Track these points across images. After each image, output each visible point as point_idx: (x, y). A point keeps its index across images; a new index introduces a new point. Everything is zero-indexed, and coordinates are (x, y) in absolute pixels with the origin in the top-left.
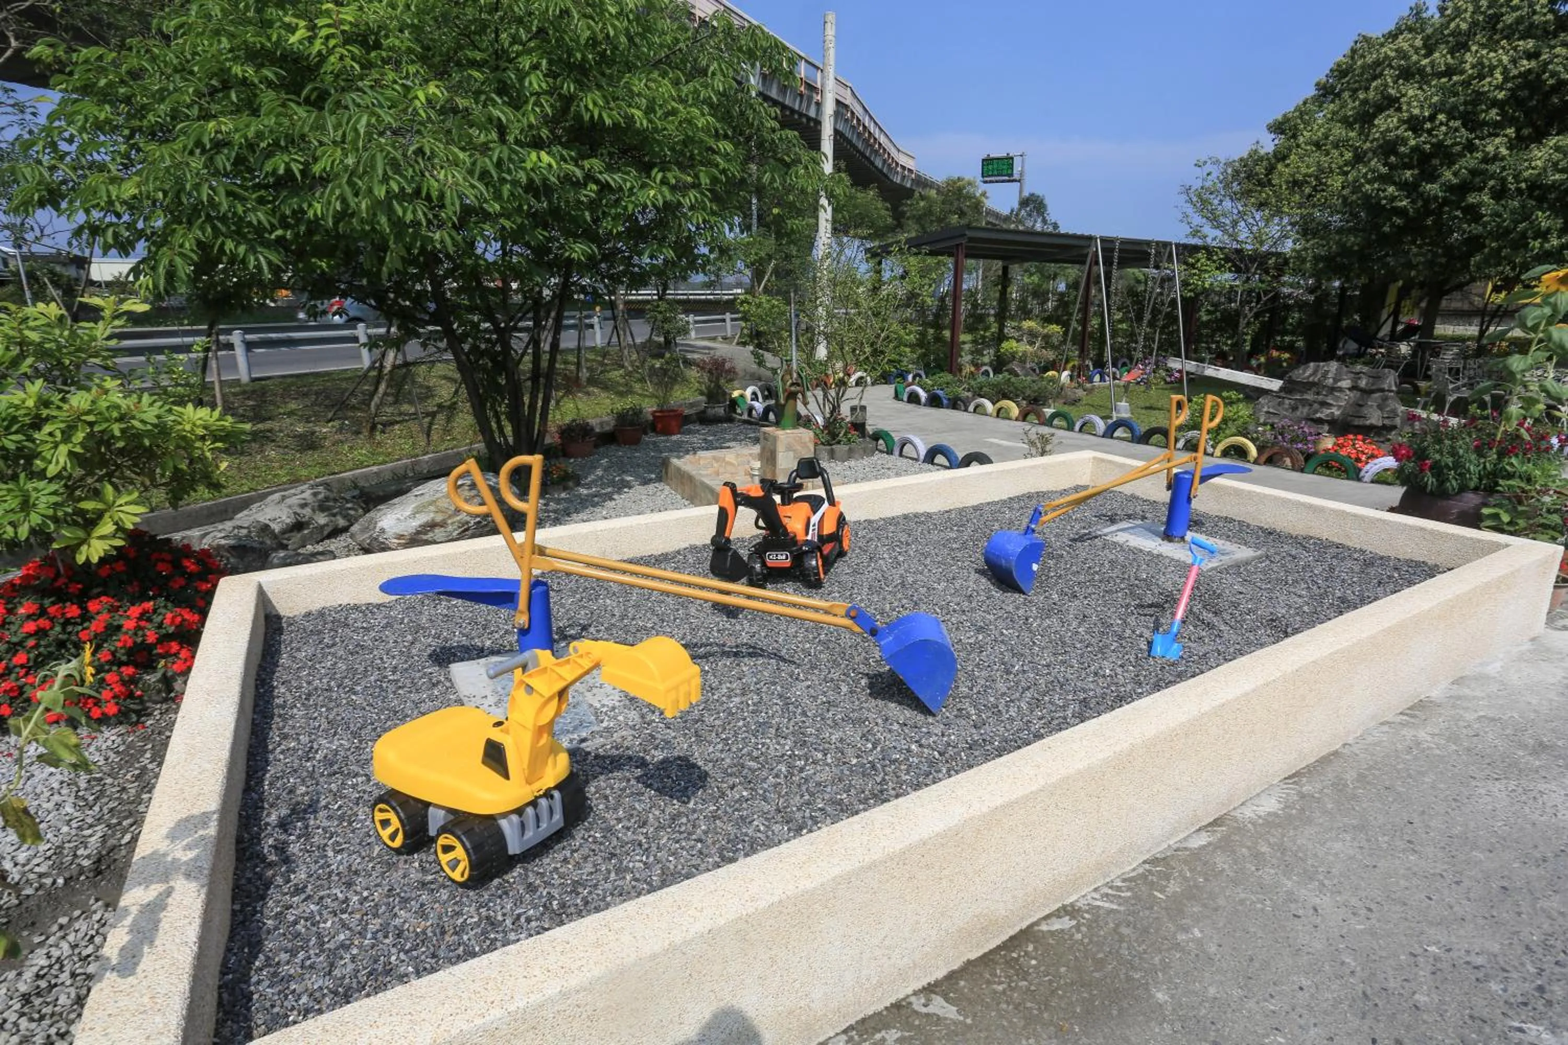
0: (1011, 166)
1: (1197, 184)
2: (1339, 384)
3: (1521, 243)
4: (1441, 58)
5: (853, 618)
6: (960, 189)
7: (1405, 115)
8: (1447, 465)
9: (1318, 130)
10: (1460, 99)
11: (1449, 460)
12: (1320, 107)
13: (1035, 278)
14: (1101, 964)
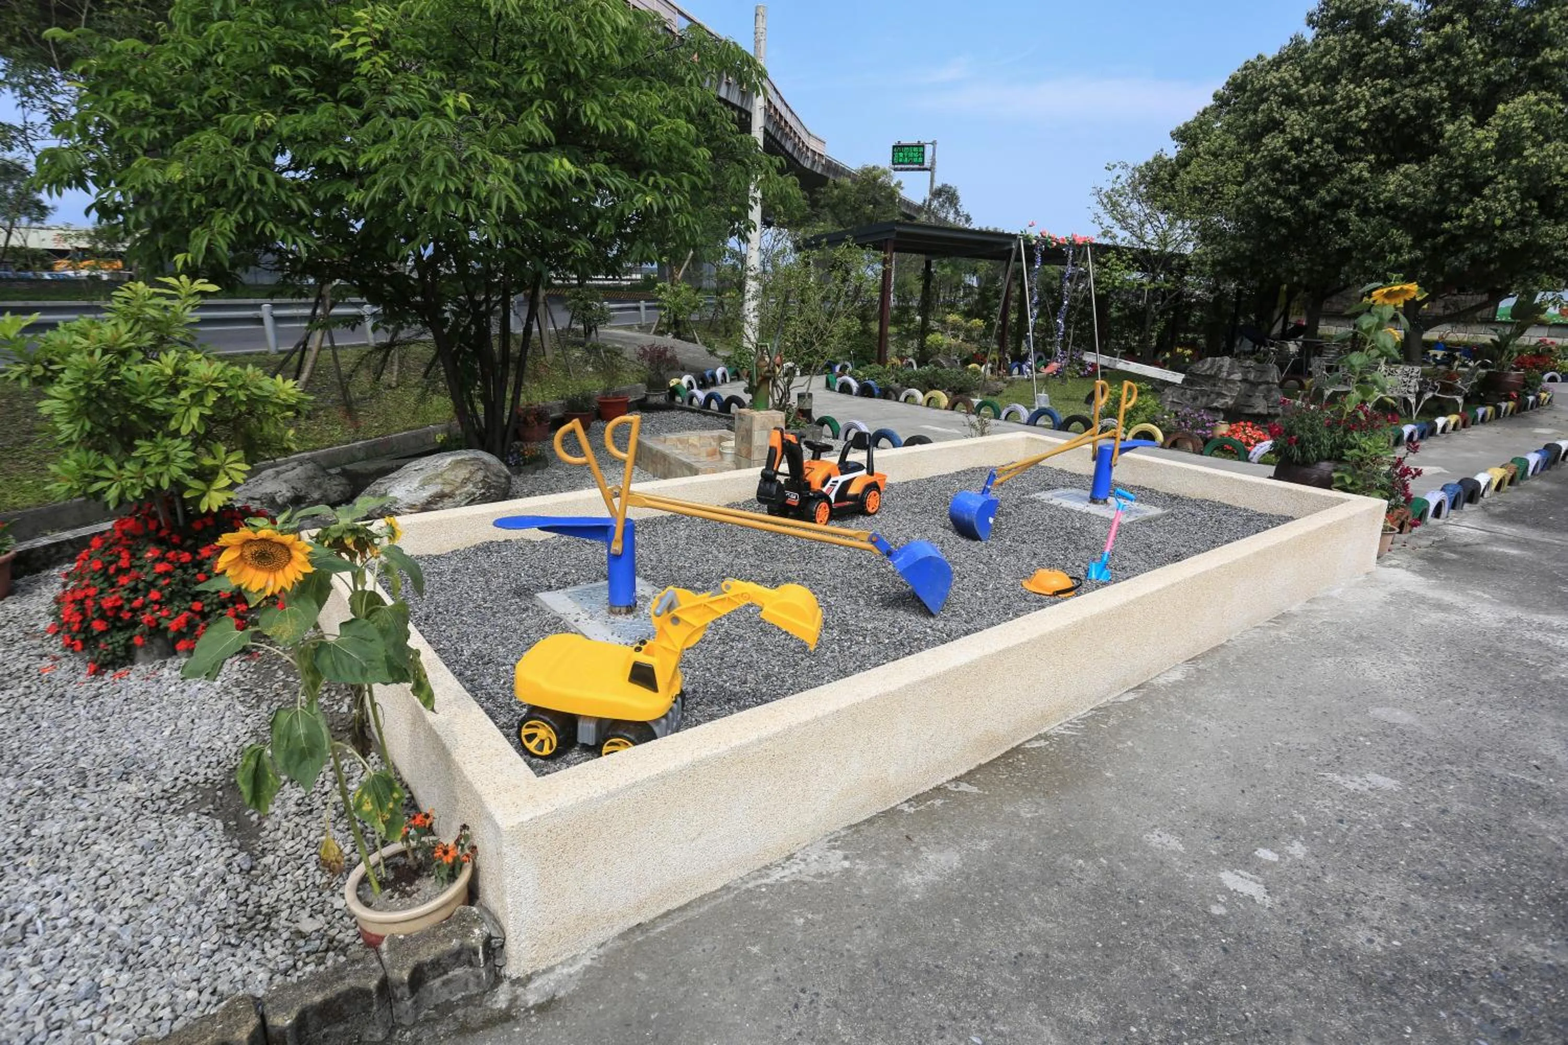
0: (922, 155)
1: (1107, 187)
2: (1232, 377)
3: (1380, 256)
4: (1315, 88)
5: (873, 542)
6: (875, 179)
7: (1289, 137)
8: (1308, 440)
9: (1215, 141)
10: (1332, 126)
11: (1309, 435)
12: (1217, 118)
13: (948, 270)
14: (1068, 762)
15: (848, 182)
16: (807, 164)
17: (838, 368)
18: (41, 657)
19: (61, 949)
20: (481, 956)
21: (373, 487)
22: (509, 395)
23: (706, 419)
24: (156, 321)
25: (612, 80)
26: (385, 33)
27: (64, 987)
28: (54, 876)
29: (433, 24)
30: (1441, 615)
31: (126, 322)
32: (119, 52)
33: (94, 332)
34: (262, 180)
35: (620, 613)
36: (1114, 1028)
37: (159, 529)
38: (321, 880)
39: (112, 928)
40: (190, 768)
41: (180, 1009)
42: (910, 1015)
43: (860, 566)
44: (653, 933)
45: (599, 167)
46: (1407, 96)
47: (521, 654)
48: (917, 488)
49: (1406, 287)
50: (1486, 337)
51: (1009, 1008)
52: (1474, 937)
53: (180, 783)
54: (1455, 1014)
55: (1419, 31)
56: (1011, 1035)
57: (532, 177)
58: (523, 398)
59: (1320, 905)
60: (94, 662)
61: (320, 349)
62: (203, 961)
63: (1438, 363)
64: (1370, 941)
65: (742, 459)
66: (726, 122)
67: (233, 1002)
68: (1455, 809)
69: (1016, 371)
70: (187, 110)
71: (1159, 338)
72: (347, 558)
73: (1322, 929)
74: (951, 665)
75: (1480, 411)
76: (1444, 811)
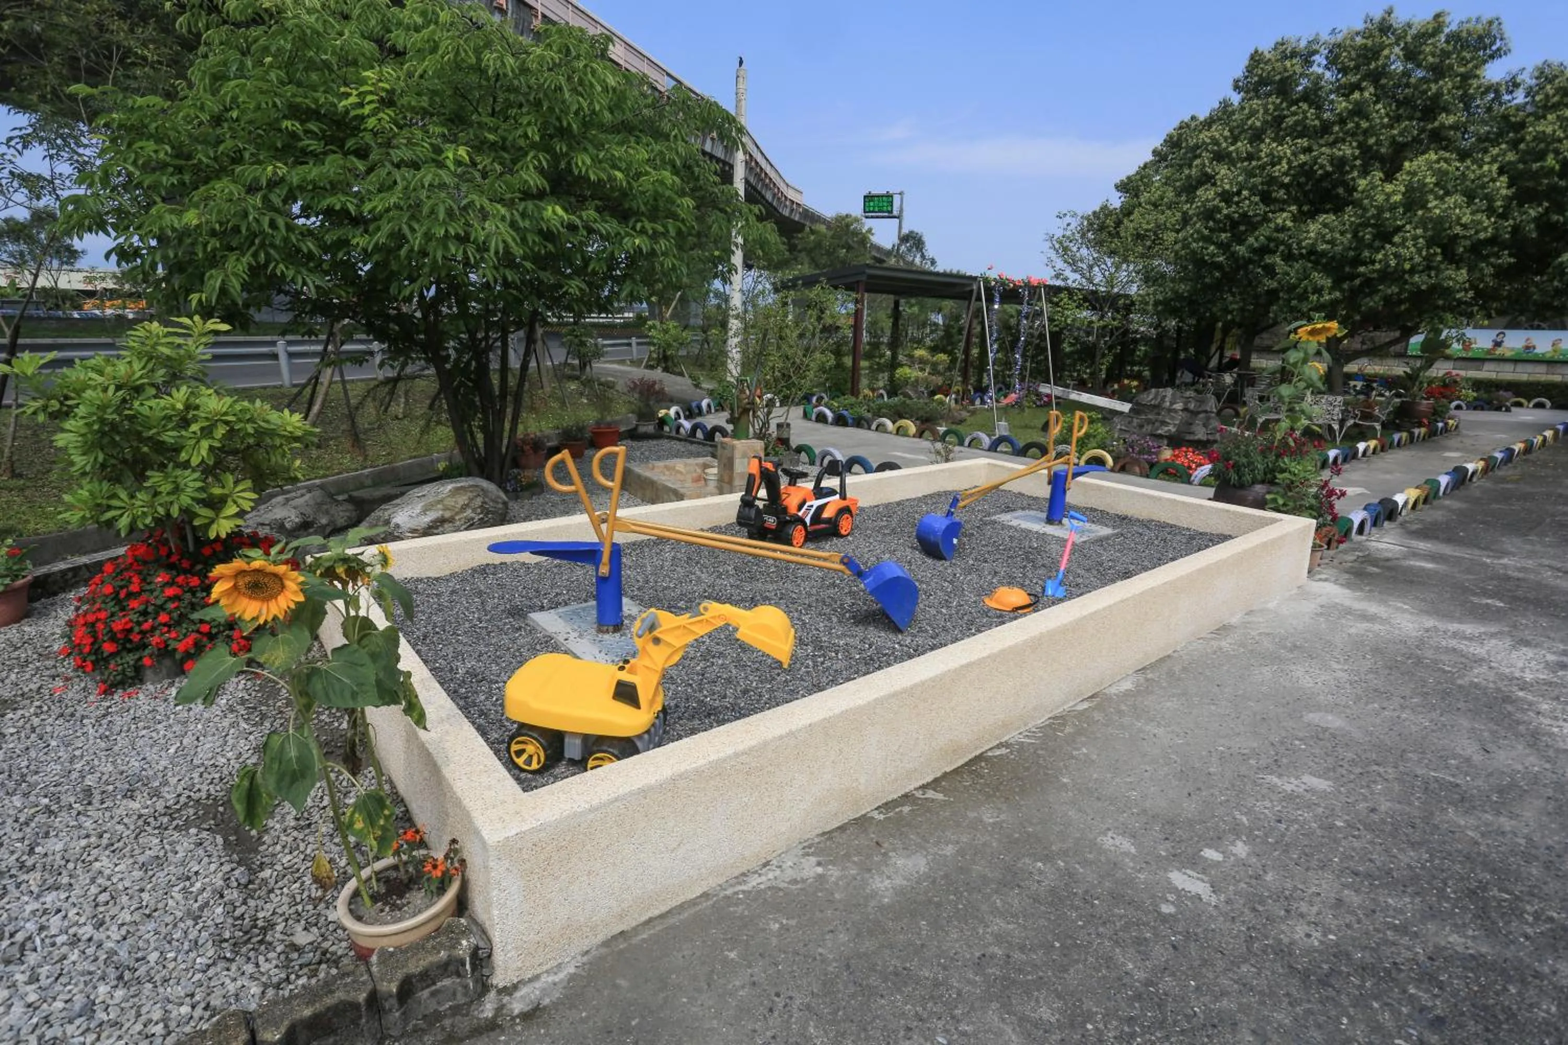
0: (891, 203)
1: (1059, 233)
2: (1174, 406)
3: (1303, 297)
4: (1242, 146)
5: (845, 564)
6: (848, 226)
7: (1220, 190)
8: (1243, 465)
9: (1155, 192)
10: (1258, 180)
11: (1244, 460)
12: (1157, 171)
13: (916, 309)
14: (1027, 769)
15: (822, 228)
16: (786, 213)
17: (814, 399)
18: (53, 678)
19: (58, 966)
20: (468, 967)
21: (377, 513)
22: (507, 426)
23: (693, 448)
24: (169, 358)
25: (602, 136)
26: (391, 92)
27: (59, 1005)
28: (54, 893)
29: (437, 84)
30: (1366, 625)
31: (140, 359)
32: (140, 108)
33: (109, 369)
34: (273, 225)
35: (607, 632)
36: (1072, 1026)
37: (169, 555)
38: (316, 893)
39: (109, 945)
40: (193, 785)
41: (172, 1025)
42: (878, 1017)
43: (834, 585)
44: (635, 940)
45: (590, 213)
46: (1324, 154)
47: (513, 672)
48: (888, 510)
49: (1328, 325)
50: (1399, 369)
51: (972, 1008)
52: (1402, 929)
53: (183, 799)
54: (1387, 1004)
55: (1332, 96)
56: (975, 1035)
57: (527, 223)
58: (521, 427)
59: (1262, 902)
60: (104, 682)
61: (331, 383)
62: (198, 976)
63: (1358, 393)
64: (1308, 936)
65: (725, 485)
66: (708, 174)
67: (224, 1017)
68: (1383, 808)
69: (978, 402)
70: (205, 160)
71: (1108, 370)
72: (339, 586)
73: (1264, 925)
74: (917, 680)
75: (1396, 437)
76: (1373, 810)
